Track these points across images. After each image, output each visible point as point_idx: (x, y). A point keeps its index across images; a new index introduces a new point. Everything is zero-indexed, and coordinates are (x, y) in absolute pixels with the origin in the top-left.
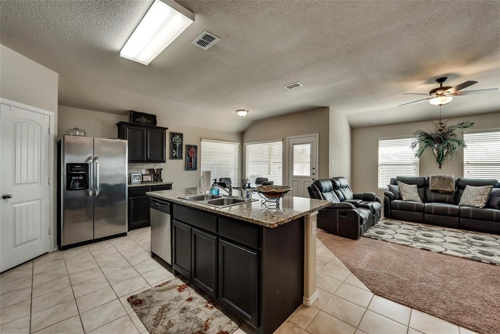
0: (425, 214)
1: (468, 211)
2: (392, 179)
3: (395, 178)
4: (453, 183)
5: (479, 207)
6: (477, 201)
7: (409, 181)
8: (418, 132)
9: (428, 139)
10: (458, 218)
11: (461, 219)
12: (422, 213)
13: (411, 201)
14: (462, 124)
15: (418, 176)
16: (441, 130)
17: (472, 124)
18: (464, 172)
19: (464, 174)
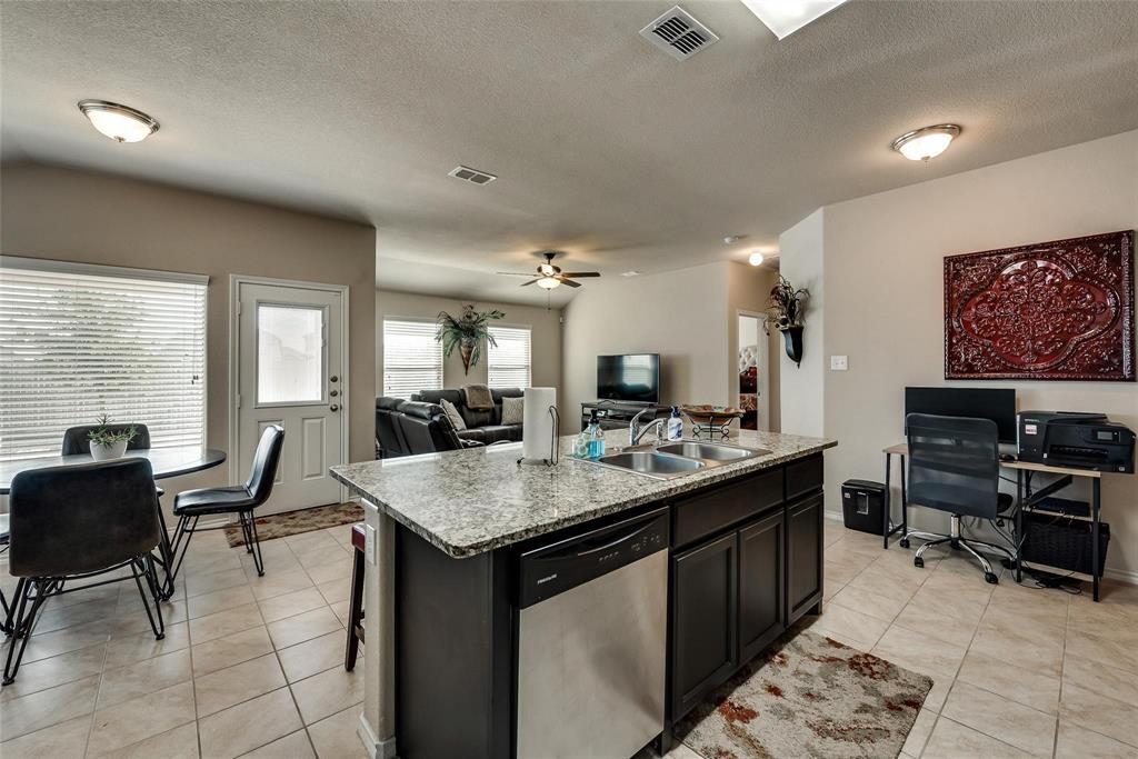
4: (490, 396)
8: (442, 314)
9: (456, 329)
14: (493, 313)
16: (470, 317)
17: (503, 315)
18: (489, 380)
19: (489, 383)
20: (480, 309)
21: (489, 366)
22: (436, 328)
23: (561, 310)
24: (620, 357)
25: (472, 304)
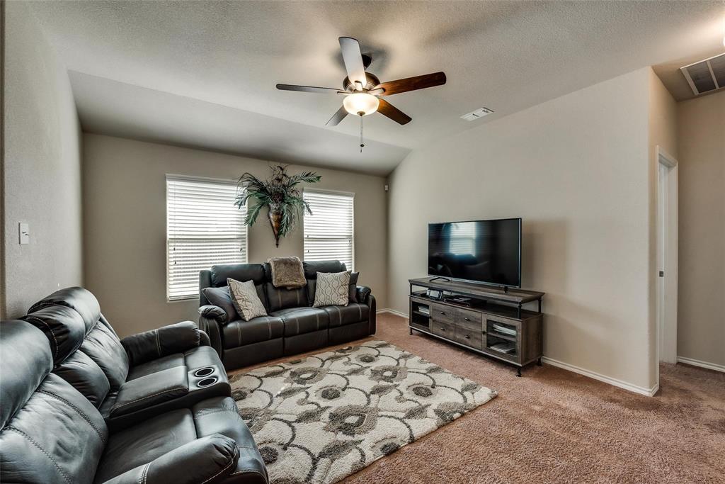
0: (285, 339)
1: (336, 315)
2: (202, 274)
3: (210, 269)
4: (302, 271)
5: (344, 305)
6: (342, 296)
7: (241, 275)
8: (245, 176)
9: (263, 194)
10: (327, 330)
11: (330, 330)
12: (281, 339)
14: (307, 176)
15: (247, 263)
16: (279, 180)
17: (319, 178)
18: (305, 251)
19: (305, 255)
20: (292, 172)
21: (305, 236)
22: (237, 191)
23: (385, 177)
24: (448, 225)
25: (283, 165)
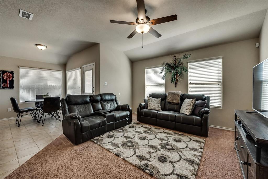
0: (158, 120)
3: (151, 94)
4: (179, 97)
5: (186, 115)
6: (186, 110)
9: (169, 67)
10: (174, 123)
11: (176, 123)
12: (156, 119)
13: (153, 110)
14: (185, 56)
17: (190, 55)
18: (189, 89)
19: (189, 91)
21: (189, 83)
25: (175, 55)
